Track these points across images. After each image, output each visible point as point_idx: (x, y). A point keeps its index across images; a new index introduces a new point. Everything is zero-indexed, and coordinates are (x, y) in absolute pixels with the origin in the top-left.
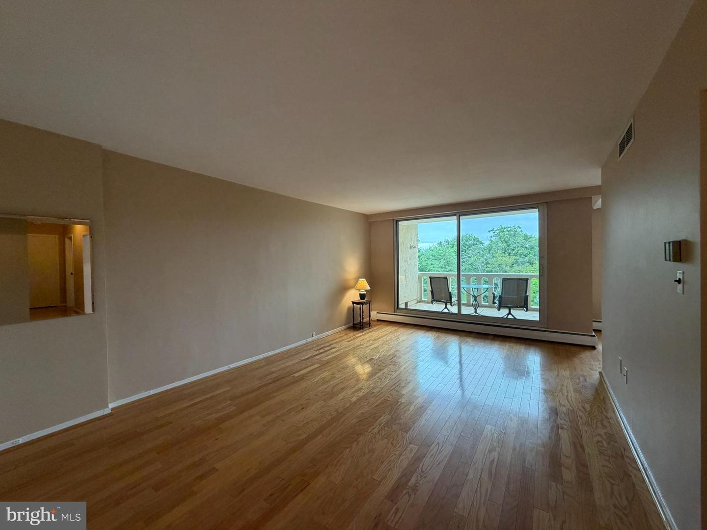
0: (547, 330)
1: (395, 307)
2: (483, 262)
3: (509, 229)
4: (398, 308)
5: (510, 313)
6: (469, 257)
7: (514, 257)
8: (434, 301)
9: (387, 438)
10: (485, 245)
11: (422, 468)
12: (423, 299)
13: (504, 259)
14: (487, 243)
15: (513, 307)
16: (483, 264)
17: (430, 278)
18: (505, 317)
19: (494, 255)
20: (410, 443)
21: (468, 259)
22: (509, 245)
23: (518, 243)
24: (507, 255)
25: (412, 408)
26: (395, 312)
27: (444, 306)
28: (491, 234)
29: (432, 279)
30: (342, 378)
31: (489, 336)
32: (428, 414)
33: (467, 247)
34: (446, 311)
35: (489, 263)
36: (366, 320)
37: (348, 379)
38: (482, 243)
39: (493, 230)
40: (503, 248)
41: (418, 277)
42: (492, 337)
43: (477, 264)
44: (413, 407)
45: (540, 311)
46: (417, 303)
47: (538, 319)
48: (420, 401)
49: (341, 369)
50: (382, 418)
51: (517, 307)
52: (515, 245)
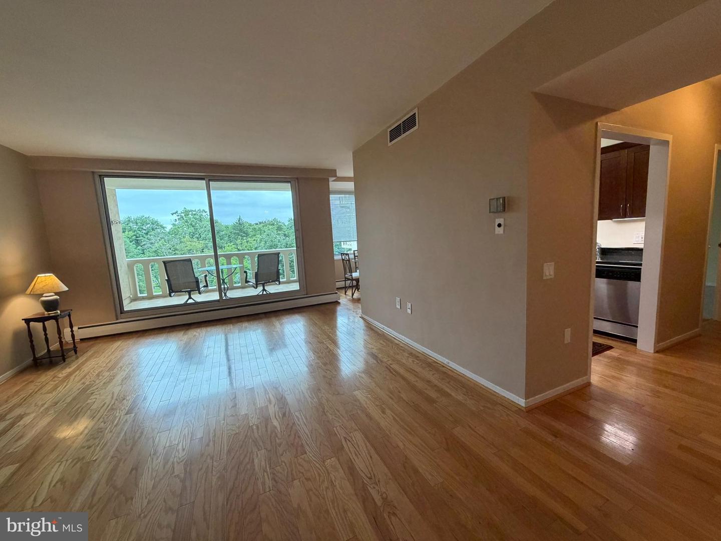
0: (306, 296)
1: (116, 311)
2: (170, 249)
3: (194, 213)
4: (122, 311)
5: (264, 290)
6: (152, 243)
7: (203, 242)
8: (173, 292)
9: (293, 479)
10: (167, 230)
11: (366, 475)
12: (139, 295)
13: (194, 244)
14: (169, 227)
15: (266, 283)
16: (171, 251)
17: (165, 263)
18: (261, 293)
19: (182, 240)
20: (324, 462)
21: (149, 245)
22: (197, 229)
23: (205, 227)
24: (195, 240)
25: (276, 423)
26: (117, 319)
27: (187, 297)
28: (175, 217)
29: (167, 264)
30: (111, 454)
31: (261, 316)
32: (300, 417)
33: (144, 232)
34: (190, 301)
35: (177, 250)
36: (55, 346)
37: (129, 448)
38: (163, 228)
39: (176, 212)
40: (190, 233)
41: (127, 266)
42: (263, 315)
43: (163, 250)
44: (275, 421)
45: (299, 281)
46: (131, 302)
47: (298, 288)
48: (272, 410)
49: (91, 443)
50: (256, 461)
51: (270, 282)
52: (202, 229)
